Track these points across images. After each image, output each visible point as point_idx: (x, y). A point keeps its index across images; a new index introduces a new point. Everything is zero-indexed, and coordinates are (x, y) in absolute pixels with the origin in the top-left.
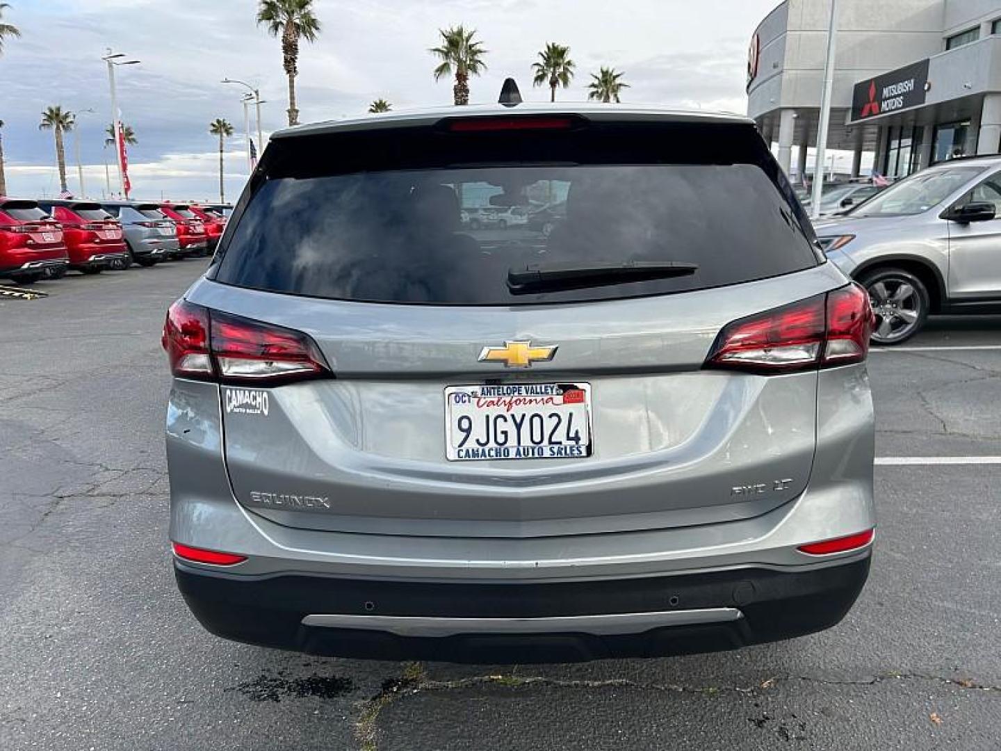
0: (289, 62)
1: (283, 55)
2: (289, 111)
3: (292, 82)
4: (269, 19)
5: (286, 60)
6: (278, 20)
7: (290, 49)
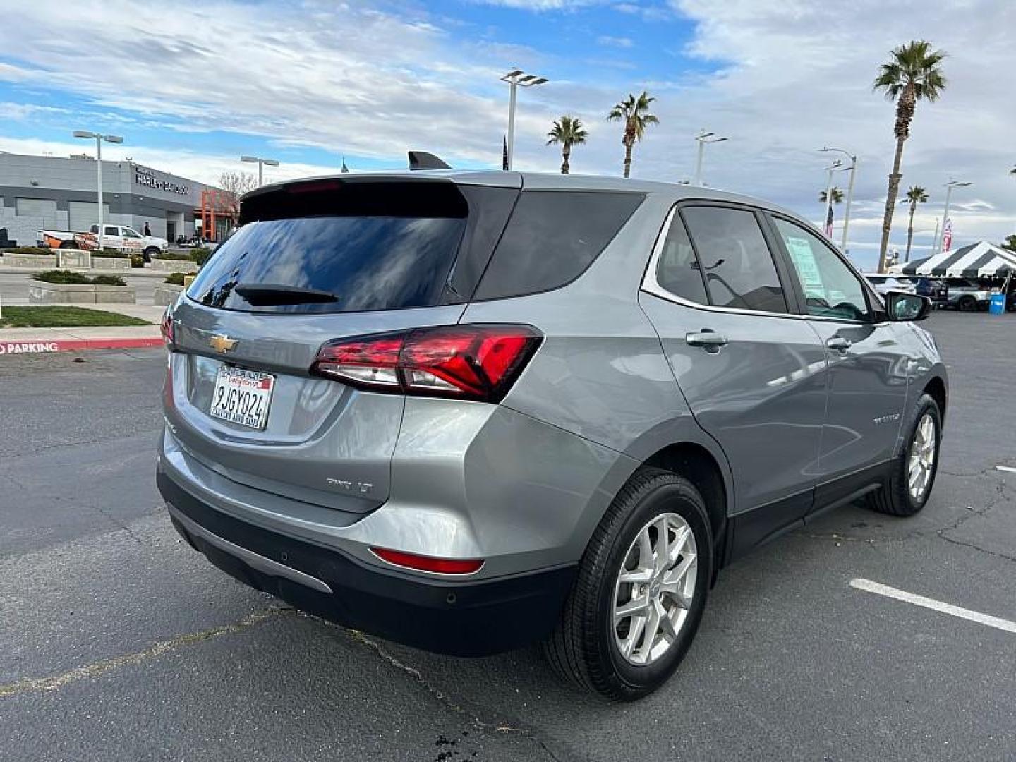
0: (901, 125)
1: (896, 118)
2: (890, 176)
3: (900, 145)
4: (887, 83)
5: (898, 124)
6: (897, 84)
7: (905, 111)
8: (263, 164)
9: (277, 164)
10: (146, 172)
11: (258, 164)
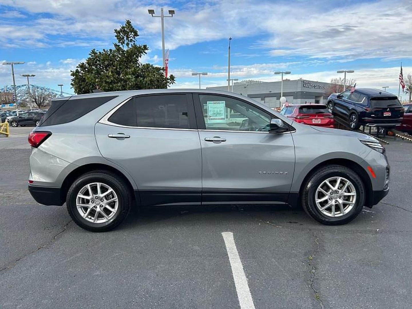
8: (347, 73)
9: (353, 72)
10: (307, 82)
11: (344, 73)
